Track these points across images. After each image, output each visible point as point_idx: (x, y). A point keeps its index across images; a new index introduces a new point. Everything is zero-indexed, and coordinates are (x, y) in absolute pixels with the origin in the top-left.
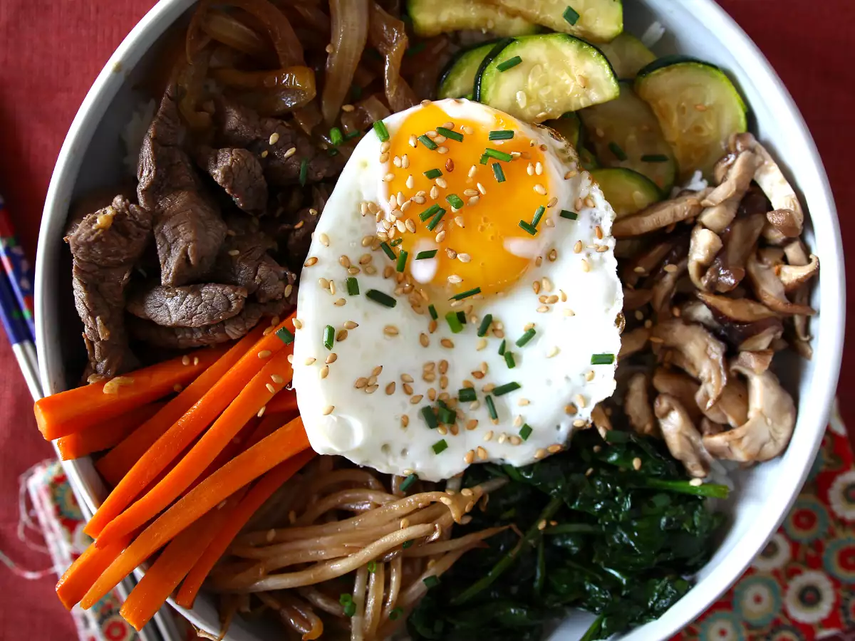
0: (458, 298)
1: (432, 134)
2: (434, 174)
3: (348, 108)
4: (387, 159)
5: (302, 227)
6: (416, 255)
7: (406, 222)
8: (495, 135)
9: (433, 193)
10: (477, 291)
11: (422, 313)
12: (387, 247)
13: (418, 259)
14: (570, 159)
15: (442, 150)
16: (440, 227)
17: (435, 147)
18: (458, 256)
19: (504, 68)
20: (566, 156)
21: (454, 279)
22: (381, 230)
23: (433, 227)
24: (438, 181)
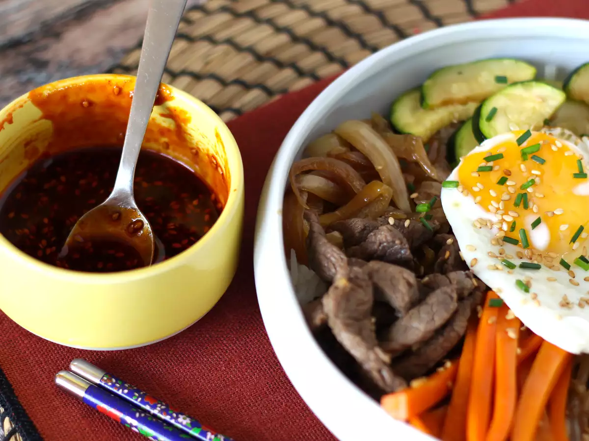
0: (574, 240)
1: (483, 164)
2: (502, 181)
3: (414, 195)
4: (468, 194)
5: (450, 255)
6: (530, 227)
7: (510, 213)
8: (520, 141)
9: (511, 190)
10: (581, 229)
11: (559, 270)
12: (507, 239)
13: (533, 229)
14: (570, 136)
15: (496, 168)
16: (531, 204)
17: (491, 169)
18: (555, 212)
19: (490, 118)
20: (566, 136)
21: (563, 228)
22: (496, 232)
23: (526, 207)
24: (508, 183)
